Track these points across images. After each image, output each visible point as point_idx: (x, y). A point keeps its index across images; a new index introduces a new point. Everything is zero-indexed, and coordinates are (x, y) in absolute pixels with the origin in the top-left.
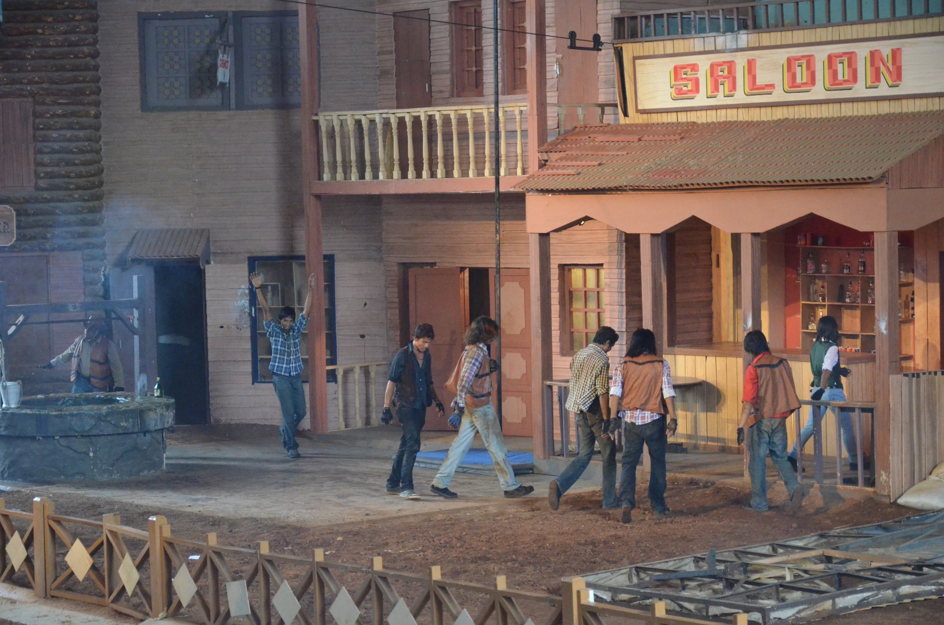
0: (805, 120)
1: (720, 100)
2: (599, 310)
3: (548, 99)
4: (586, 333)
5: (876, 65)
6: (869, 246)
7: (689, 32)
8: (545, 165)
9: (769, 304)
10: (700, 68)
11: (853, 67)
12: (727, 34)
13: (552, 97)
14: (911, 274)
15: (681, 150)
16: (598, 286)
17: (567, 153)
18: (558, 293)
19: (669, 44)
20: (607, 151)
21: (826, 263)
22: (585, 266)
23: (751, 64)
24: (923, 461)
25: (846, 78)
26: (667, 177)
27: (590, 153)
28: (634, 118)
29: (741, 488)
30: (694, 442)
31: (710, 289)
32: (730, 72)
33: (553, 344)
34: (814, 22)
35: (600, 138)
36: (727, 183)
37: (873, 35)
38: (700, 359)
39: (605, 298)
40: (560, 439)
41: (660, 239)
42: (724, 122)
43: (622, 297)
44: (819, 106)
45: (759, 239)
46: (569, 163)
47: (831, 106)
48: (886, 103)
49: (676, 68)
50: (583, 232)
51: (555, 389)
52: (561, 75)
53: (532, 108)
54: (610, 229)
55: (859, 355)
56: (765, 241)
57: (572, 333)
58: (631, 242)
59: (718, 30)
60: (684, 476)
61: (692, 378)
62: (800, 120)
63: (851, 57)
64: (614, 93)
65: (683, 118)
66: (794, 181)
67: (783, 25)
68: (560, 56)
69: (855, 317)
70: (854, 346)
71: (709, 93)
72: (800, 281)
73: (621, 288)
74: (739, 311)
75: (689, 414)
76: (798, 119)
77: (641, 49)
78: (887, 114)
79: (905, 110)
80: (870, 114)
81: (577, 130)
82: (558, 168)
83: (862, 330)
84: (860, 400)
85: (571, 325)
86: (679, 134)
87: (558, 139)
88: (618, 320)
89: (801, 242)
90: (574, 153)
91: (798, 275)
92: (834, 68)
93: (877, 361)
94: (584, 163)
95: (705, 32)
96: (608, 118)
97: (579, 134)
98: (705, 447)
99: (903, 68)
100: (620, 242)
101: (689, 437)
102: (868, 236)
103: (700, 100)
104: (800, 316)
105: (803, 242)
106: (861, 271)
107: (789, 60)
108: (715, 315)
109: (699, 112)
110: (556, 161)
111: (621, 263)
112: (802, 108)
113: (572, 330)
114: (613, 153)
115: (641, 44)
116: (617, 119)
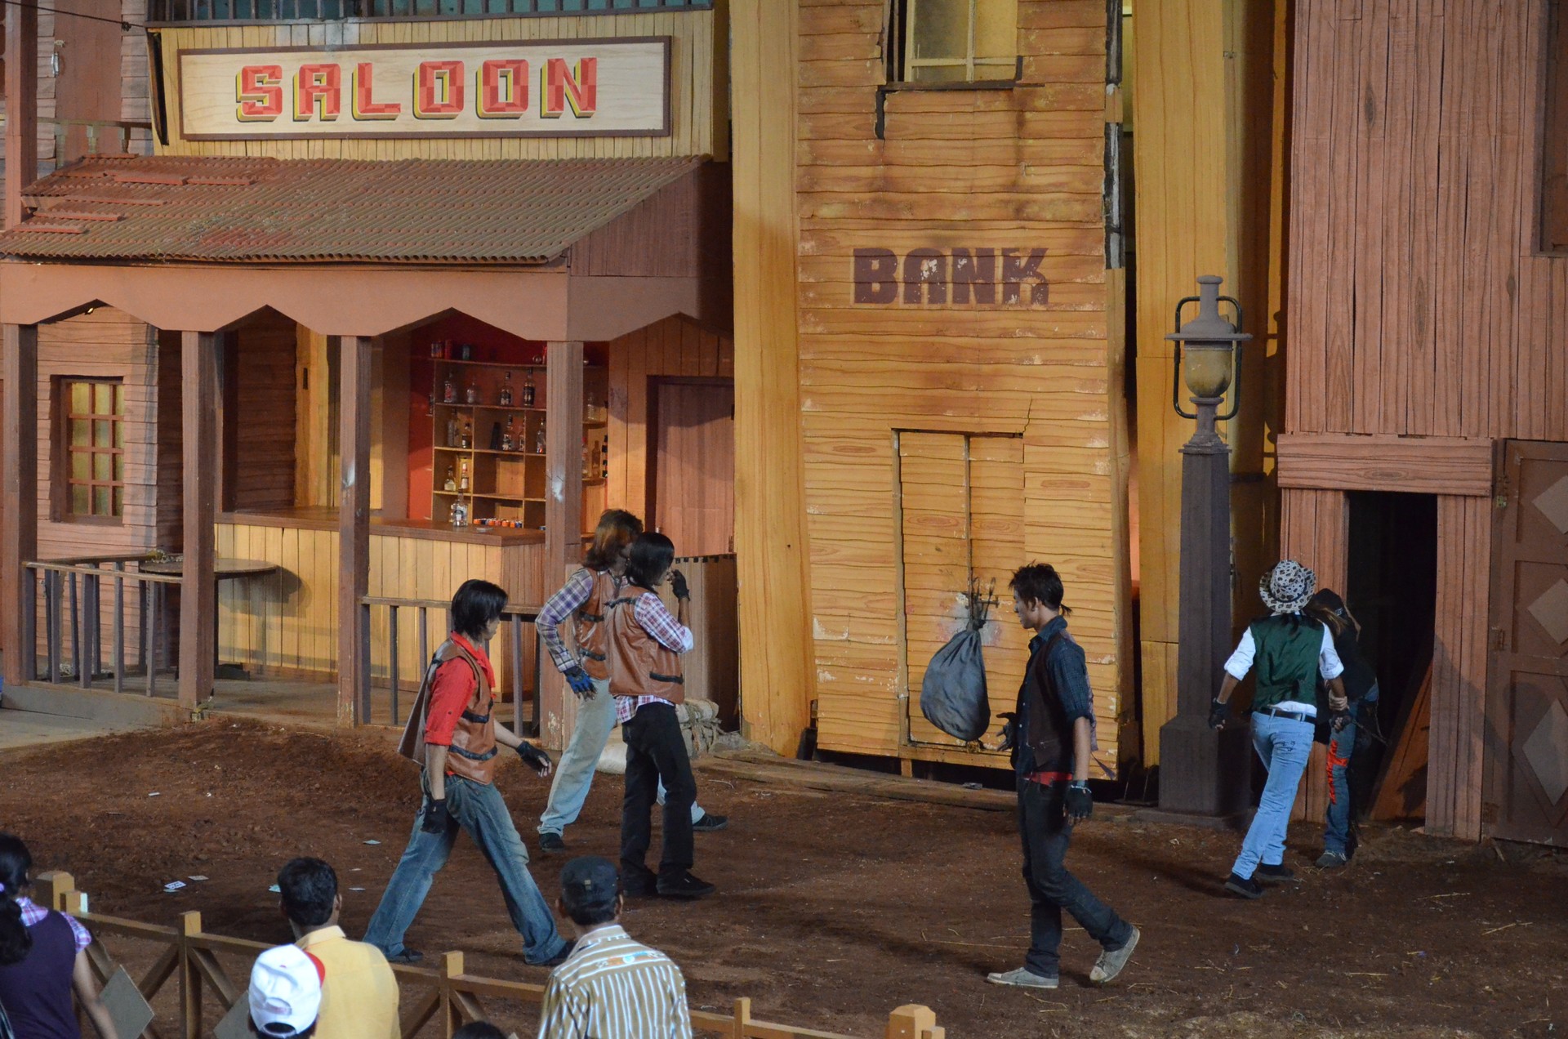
0: (447, 163)
1: (314, 125)
2: (114, 451)
3: (39, 110)
4: (94, 487)
5: (557, 83)
6: (541, 363)
7: (268, 16)
8: (32, 215)
9: (384, 451)
10: (284, 74)
11: (522, 83)
12: (327, 21)
13: (45, 108)
14: (603, 409)
15: (251, 202)
16: (114, 411)
17: (68, 197)
18: (49, 422)
19: (235, 32)
20: (133, 198)
21: (476, 389)
22: (93, 380)
23: (363, 71)
25: (511, 100)
26: (227, 242)
27: (107, 199)
28: (177, 147)
29: (332, 736)
30: (261, 663)
31: (293, 422)
32: (330, 81)
33: (39, 502)
34: (462, 11)
35: (121, 176)
36: (321, 256)
37: (554, 36)
38: (273, 533)
39: (125, 430)
40: (47, 654)
41: (213, 340)
42: (318, 160)
43: (151, 430)
44: (468, 141)
45: (368, 349)
46: (71, 214)
47: (486, 142)
48: (571, 143)
49: (245, 73)
50: (91, 325)
51: (41, 574)
52: (62, 72)
53: (12, 123)
54: (134, 321)
55: (522, 532)
56: (381, 349)
57: (70, 486)
58: (168, 344)
59: (313, 15)
60: (243, 715)
61: (258, 562)
62: (438, 163)
63: (519, 68)
64: (147, 106)
65: (255, 150)
66: (425, 257)
67: (415, 12)
68: (61, 42)
69: (515, 473)
70: (513, 518)
71: (298, 114)
72: (433, 415)
73: (151, 416)
74: (337, 460)
75: (254, 618)
76: (435, 160)
77: (191, 37)
78: (572, 160)
79: (599, 155)
80: (546, 158)
81: (86, 162)
82: (52, 221)
83: (527, 493)
84: (521, 601)
85: (70, 472)
86: (249, 177)
87: (53, 175)
88: (144, 467)
89: (436, 354)
90: (80, 199)
91: (431, 404)
92: (492, 83)
93: (548, 542)
94: (94, 215)
95: (293, 16)
96: (137, 146)
97: (89, 168)
98: (278, 671)
99: (597, 89)
100: (151, 344)
101: (252, 654)
102: (539, 347)
103: (283, 123)
104: (431, 469)
105: (439, 354)
106: (527, 402)
107: (423, 68)
108: (299, 461)
109: (280, 144)
110: (50, 210)
111: (152, 377)
112: (442, 144)
113: (71, 481)
114: (142, 201)
115: (190, 31)
116: (150, 149)
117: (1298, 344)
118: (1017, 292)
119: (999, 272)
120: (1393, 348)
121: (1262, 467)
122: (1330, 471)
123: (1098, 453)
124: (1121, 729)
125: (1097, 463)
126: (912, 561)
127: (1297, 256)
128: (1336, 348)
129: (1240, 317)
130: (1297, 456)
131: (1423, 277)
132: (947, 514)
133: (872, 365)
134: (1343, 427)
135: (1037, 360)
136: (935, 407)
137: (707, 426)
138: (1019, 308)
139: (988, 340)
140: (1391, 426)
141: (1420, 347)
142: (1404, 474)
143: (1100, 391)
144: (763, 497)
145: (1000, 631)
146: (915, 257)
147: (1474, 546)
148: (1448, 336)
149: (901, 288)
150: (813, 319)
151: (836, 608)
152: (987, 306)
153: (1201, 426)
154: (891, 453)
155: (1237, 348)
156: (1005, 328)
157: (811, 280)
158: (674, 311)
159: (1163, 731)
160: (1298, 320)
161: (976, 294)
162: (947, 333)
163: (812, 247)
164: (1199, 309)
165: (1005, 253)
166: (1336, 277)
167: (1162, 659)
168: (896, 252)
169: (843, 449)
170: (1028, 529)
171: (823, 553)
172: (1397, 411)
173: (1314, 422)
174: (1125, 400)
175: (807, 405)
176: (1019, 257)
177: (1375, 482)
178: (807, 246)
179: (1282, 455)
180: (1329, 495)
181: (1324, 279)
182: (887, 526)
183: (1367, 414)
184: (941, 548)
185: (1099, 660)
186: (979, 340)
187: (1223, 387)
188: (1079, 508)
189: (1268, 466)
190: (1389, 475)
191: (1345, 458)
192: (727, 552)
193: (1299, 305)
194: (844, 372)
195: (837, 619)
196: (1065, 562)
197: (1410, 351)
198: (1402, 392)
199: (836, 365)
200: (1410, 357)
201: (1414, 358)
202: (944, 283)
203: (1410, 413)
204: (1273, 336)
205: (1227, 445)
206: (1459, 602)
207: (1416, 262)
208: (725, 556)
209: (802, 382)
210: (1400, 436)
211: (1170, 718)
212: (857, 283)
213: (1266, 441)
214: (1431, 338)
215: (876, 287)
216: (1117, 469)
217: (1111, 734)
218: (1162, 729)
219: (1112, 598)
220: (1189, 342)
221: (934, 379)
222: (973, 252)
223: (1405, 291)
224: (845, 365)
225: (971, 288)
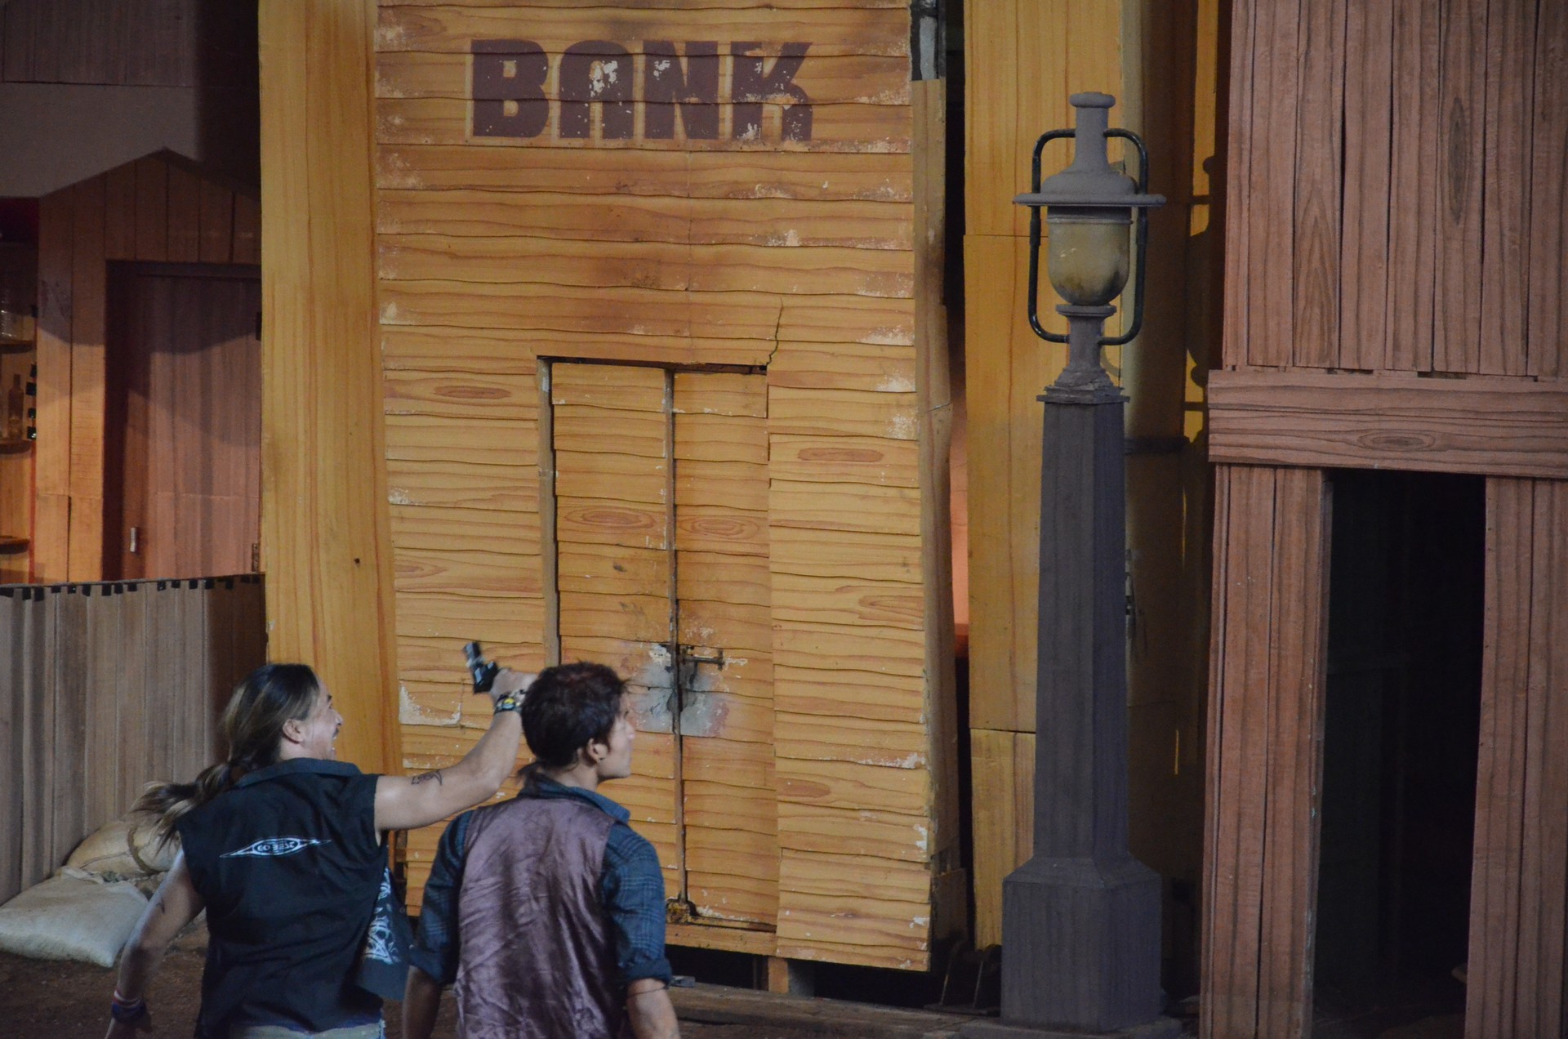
14: (28, 320)
24: (47, 827)
117: (1245, 214)
118: (757, 119)
119: (725, 84)
120: (1411, 220)
121: (1182, 428)
122: (1299, 434)
123: (897, 402)
124: (935, 882)
125: (896, 420)
126: (572, 587)
127: (1243, 59)
128: (1310, 221)
129: (1144, 166)
130: (1242, 408)
131: (1464, 97)
132: (633, 506)
133: (503, 245)
134: (1322, 358)
135: (792, 239)
136: (613, 319)
137: (216, 350)
138: (761, 148)
139: (707, 204)
140: (1406, 357)
141: (1457, 219)
142: (1427, 440)
143: (902, 294)
144: (312, 473)
145: (726, 711)
146: (580, 57)
147: (1550, 566)
148: (1506, 202)
149: (555, 110)
150: (399, 164)
151: (438, 669)
152: (703, 144)
153: (1073, 357)
154: (536, 399)
155: (1139, 220)
156: (736, 182)
157: (398, 94)
158: (156, 147)
159: (1010, 885)
160: (1245, 172)
161: (686, 121)
162: (636, 190)
163: (399, 36)
164: (1073, 151)
165: (737, 50)
166: (1310, 96)
167: (1007, 761)
168: (546, 46)
169: (452, 392)
170: (775, 534)
171: (418, 572)
172: (1416, 333)
173: (1272, 351)
174: (944, 307)
175: (390, 314)
176: (760, 59)
177: (1378, 454)
178: (391, 35)
179: (1217, 407)
180: (1298, 475)
181: (1290, 101)
182: (531, 527)
183: (1364, 334)
184: (625, 566)
185: (898, 762)
186: (692, 202)
187: (1114, 288)
188: (864, 497)
189: (1192, 424)
190: (1401, 443)
191: (1326, 412)
192: (249, 571)
193: (1247, 146)
194: (453, 256)
195: (440, 688)
196: (840, 590)
197: (1439, 227)
198: (1425, 297)
199: (442, 243)
200: (1440, 237)
201: (1447, 239)
202: (630, 102)
203: (1439, 334)
204: (1201, 200)
205: (1122, 389)
206: (1523, 664)
207: (1451, 73)
208: (245, 578)
209: (381, 274)
210: (1421, 374)
211: (1021, 863)
212: (476, 100)
213: (1190, 383)
214: (1476, 205)
215: (511, 107)
216: (931, 430)
217: (918, 891)
218: (1006, 883)
219: (921, 653)
220: (1056, 209)
221: (613, 271)
222: (680, 48)
223: (1431, 121)
224: (458, 245)
225: (678, 110)
